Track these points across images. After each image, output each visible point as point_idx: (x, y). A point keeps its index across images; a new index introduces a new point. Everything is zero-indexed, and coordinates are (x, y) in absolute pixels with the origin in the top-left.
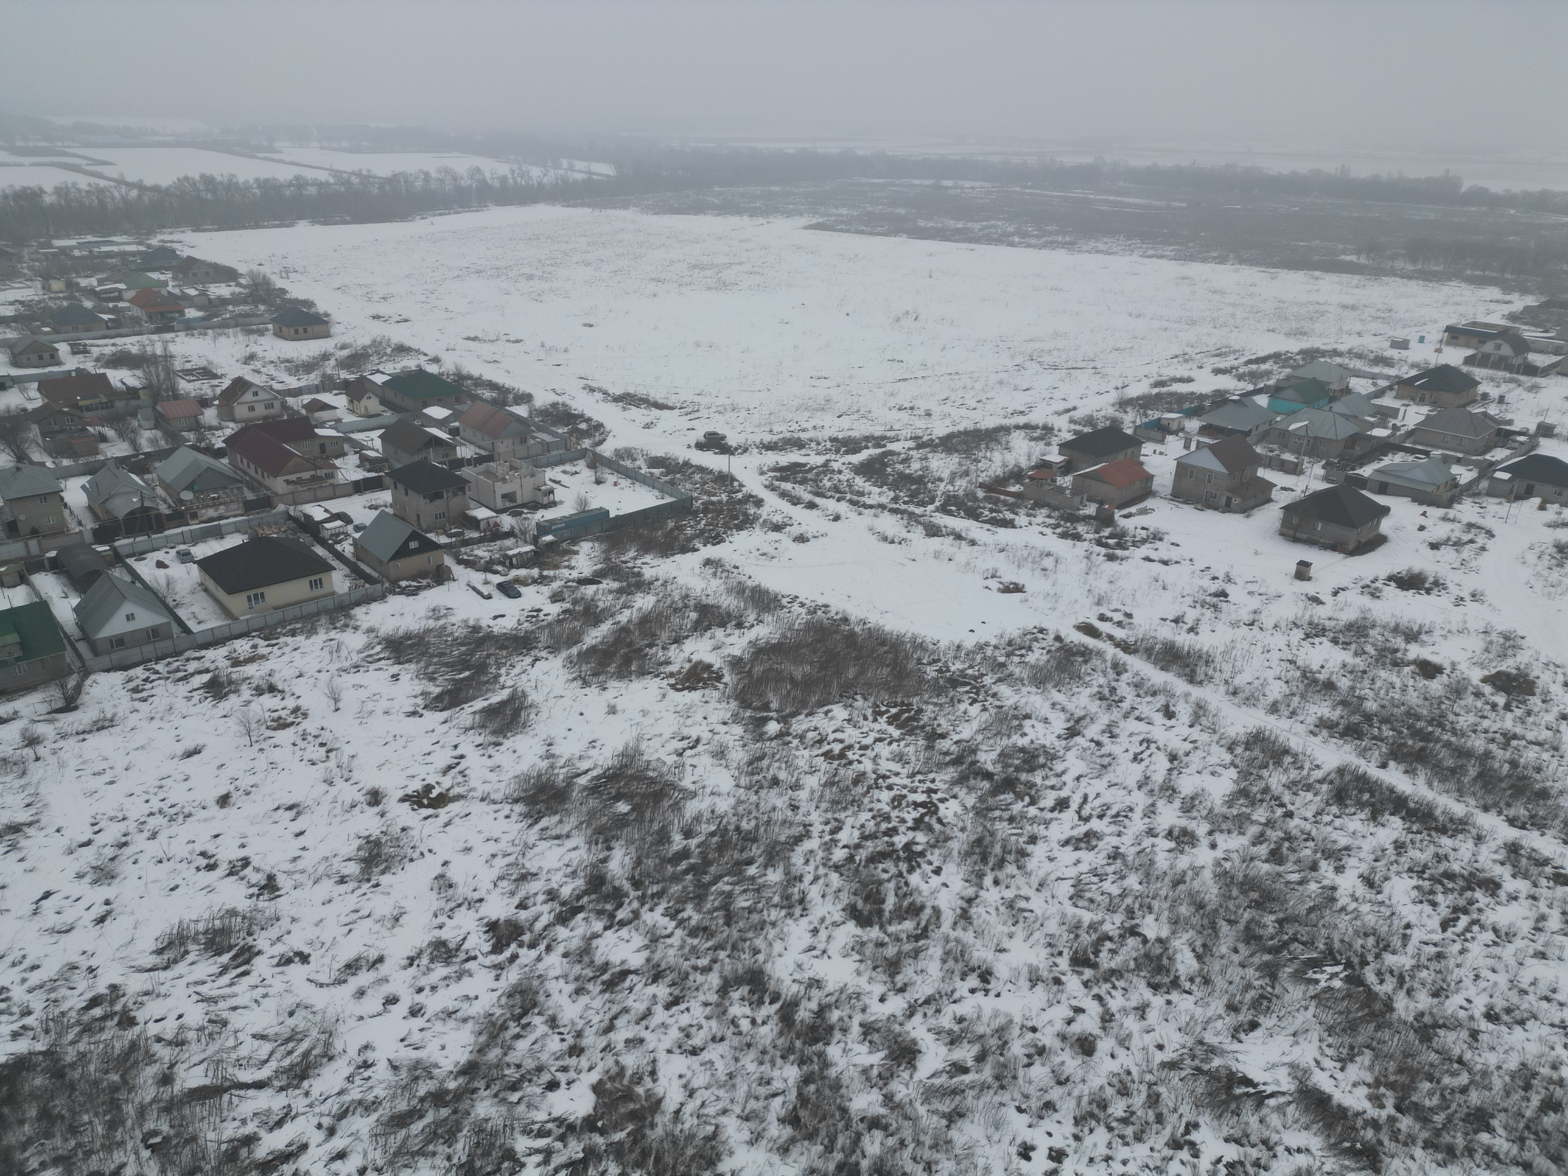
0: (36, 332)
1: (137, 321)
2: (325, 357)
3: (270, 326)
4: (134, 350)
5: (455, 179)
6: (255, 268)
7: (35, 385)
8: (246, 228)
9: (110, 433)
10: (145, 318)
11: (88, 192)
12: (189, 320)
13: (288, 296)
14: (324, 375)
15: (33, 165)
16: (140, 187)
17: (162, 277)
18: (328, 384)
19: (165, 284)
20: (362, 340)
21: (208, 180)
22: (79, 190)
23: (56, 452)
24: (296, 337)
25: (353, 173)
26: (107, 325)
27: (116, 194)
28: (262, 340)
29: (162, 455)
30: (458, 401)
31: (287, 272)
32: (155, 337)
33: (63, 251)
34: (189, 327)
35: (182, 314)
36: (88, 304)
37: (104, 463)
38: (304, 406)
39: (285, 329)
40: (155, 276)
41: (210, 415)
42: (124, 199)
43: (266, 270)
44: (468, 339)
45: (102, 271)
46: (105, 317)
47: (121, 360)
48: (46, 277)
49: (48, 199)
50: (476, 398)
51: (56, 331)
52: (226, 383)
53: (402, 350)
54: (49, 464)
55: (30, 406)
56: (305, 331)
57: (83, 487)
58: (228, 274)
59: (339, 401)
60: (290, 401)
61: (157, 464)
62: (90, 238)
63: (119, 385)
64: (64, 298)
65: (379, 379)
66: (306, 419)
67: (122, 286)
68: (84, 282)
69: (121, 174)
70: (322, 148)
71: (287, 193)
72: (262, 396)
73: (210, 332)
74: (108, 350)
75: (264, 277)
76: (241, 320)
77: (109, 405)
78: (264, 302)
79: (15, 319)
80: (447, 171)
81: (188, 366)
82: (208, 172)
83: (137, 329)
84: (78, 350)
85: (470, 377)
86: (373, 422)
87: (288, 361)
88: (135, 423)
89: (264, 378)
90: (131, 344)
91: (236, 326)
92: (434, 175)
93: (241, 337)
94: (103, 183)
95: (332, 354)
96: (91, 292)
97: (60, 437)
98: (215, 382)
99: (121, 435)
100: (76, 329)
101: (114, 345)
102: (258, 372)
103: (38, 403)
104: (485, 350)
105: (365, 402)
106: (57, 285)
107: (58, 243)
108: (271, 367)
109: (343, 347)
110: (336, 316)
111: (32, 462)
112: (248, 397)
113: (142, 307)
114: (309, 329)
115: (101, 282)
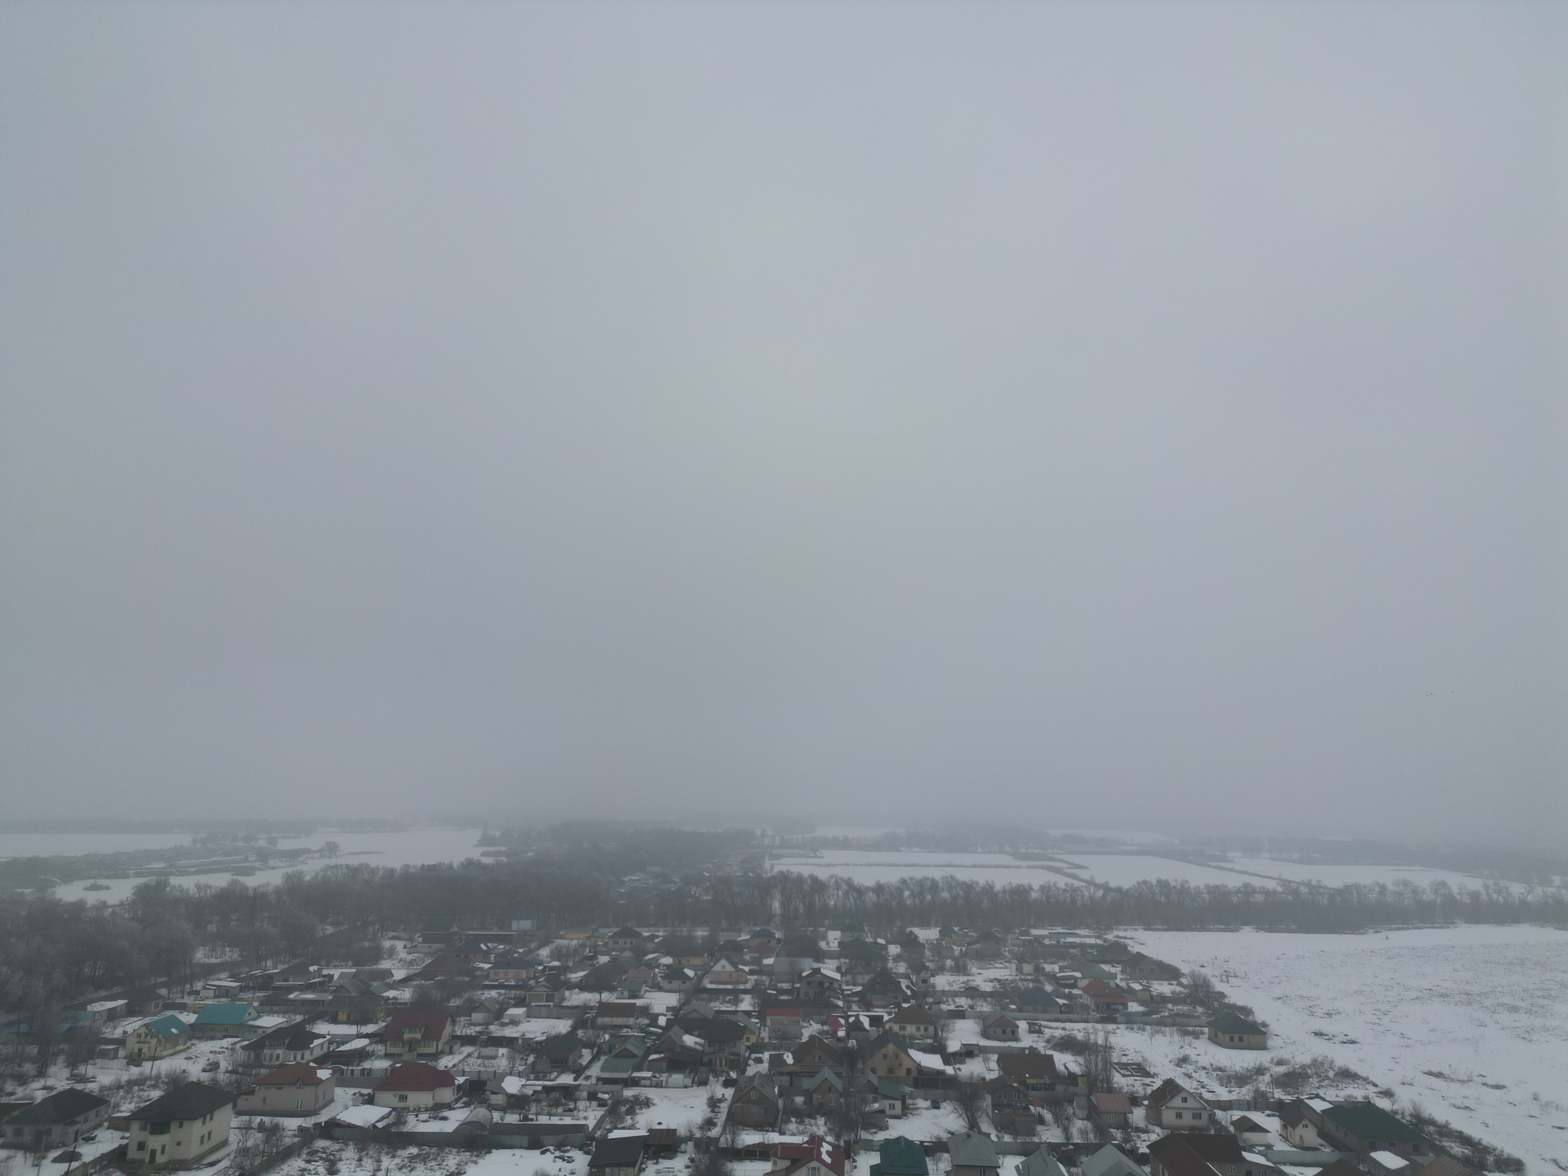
0: (1005, 1008)
1: (1085, 1008)
2: (1260, 1071)
3: (1206, 1030)
4: (1080, 1036)
5: (1415, 892)
6: (1197, 969)
7: (995, 1057)
8: (1192, 930)
9: (1048, 1116)
10: (1093, 1007)
11: (1065, 890)
12: (1130, 1013)
13: (1226, 1001)
14: (1257, 1091)
15: (1029, 867)
16: (1106, 888)
17: (1113, 970)
18: (1260, 1102)
19: (1114, 976)
20: (1303, 1058)
21: (1163, 885)
22: (1058, 889)
23: (1002, 1126)
24: (1231, 1045)
25: (1302, 883)
26: (1062, 1009)
27: (1086, 893)
28: (1196, 1042)
29: (1089, 1149)
30: (1416, 1150)
31: (1227, 976)
32: (1099, 1026)
33: (1038, 939)
34: (1131, 1020)
35: (1125, 1006)
36: (1049, 988)
37: (1038, 1146)
38: (1233, 1123)
39: (1220, 1035)
40: (1106, 968)
41: (1138, 1115)
42: (1092, 898)
43: (1207, 972)
44: (1430, 1073)
45: (1064, 959)
46: (1061, 1001)
47: (1067, 1044)
48: (1020, 960)
49: (1034, 895)
50: (1441, 1151)
51: (1020, 1009)
52: (1158, 1083)
53: (1347, 1075)
54: (994, 1138)
55: (990, 1076)
56: (1241, 1039)
57: (1017, 1167)
58: (1170, 973)
59: (1272, 1124)
60: (1219, 1114)
61: (1084, 1159)
62: (1059, 930)
63: (1062, 1068)
64: (1031, 980)
65: (1319, 1106)
66: (1233, 1139)
67: (1078, 975)
68: (1048, 968)
69: (1092, 877)
70: (1272, 859)
71: (1235, 899)
72: (1191, 1103)
73: (1148, 1028)
74: (1058, 1033)
75: (1205, 979)
76: (1178, 1020)
77: (1050, 1087)
78: (1202, 1005)
79: (991, 994)
80: (1406, 884)
81: (1124, 1060)
82: (1164, 877)
83: (1085, 1016)
84: (1034, 1030)
85: (1432, 1122)
86: (1309, 1156)
87: (1220, 1069)
88: (1070, 1110)
89: (1195, 1084)
90: (1078, 1030)
91: (1173, 1025)
92: (1391, 887)
93: (1176, 1038)
94: (1077, 884)
95: (1267, 1069)
96: (1052, 977)
97: (1007, 1111)
98: (1148, 1080)
99: (1057, 1120)
100: (1035, 1010)
101: (1064, 1029)
102: (1189, 1076)
103: (994, 1075)
104: (1454, 1091)
105: (1300, 1130)
106: (1027, 968)
107: (1035, 932)
108: (1203, 1073)
109: (1280, 1063)
110: (1274, 1027)
111: (980, 1132)
112: (1177, 1102)
113: (1092, 996)
114: (1245, 1038)
115: (1062, 969)
